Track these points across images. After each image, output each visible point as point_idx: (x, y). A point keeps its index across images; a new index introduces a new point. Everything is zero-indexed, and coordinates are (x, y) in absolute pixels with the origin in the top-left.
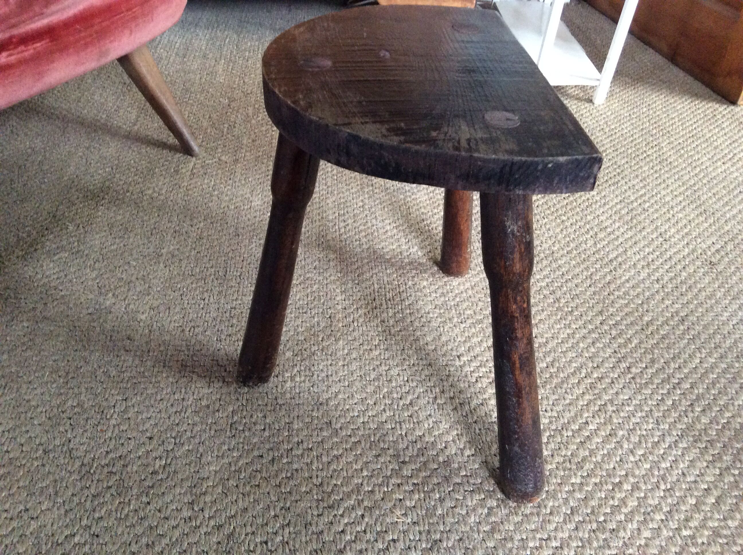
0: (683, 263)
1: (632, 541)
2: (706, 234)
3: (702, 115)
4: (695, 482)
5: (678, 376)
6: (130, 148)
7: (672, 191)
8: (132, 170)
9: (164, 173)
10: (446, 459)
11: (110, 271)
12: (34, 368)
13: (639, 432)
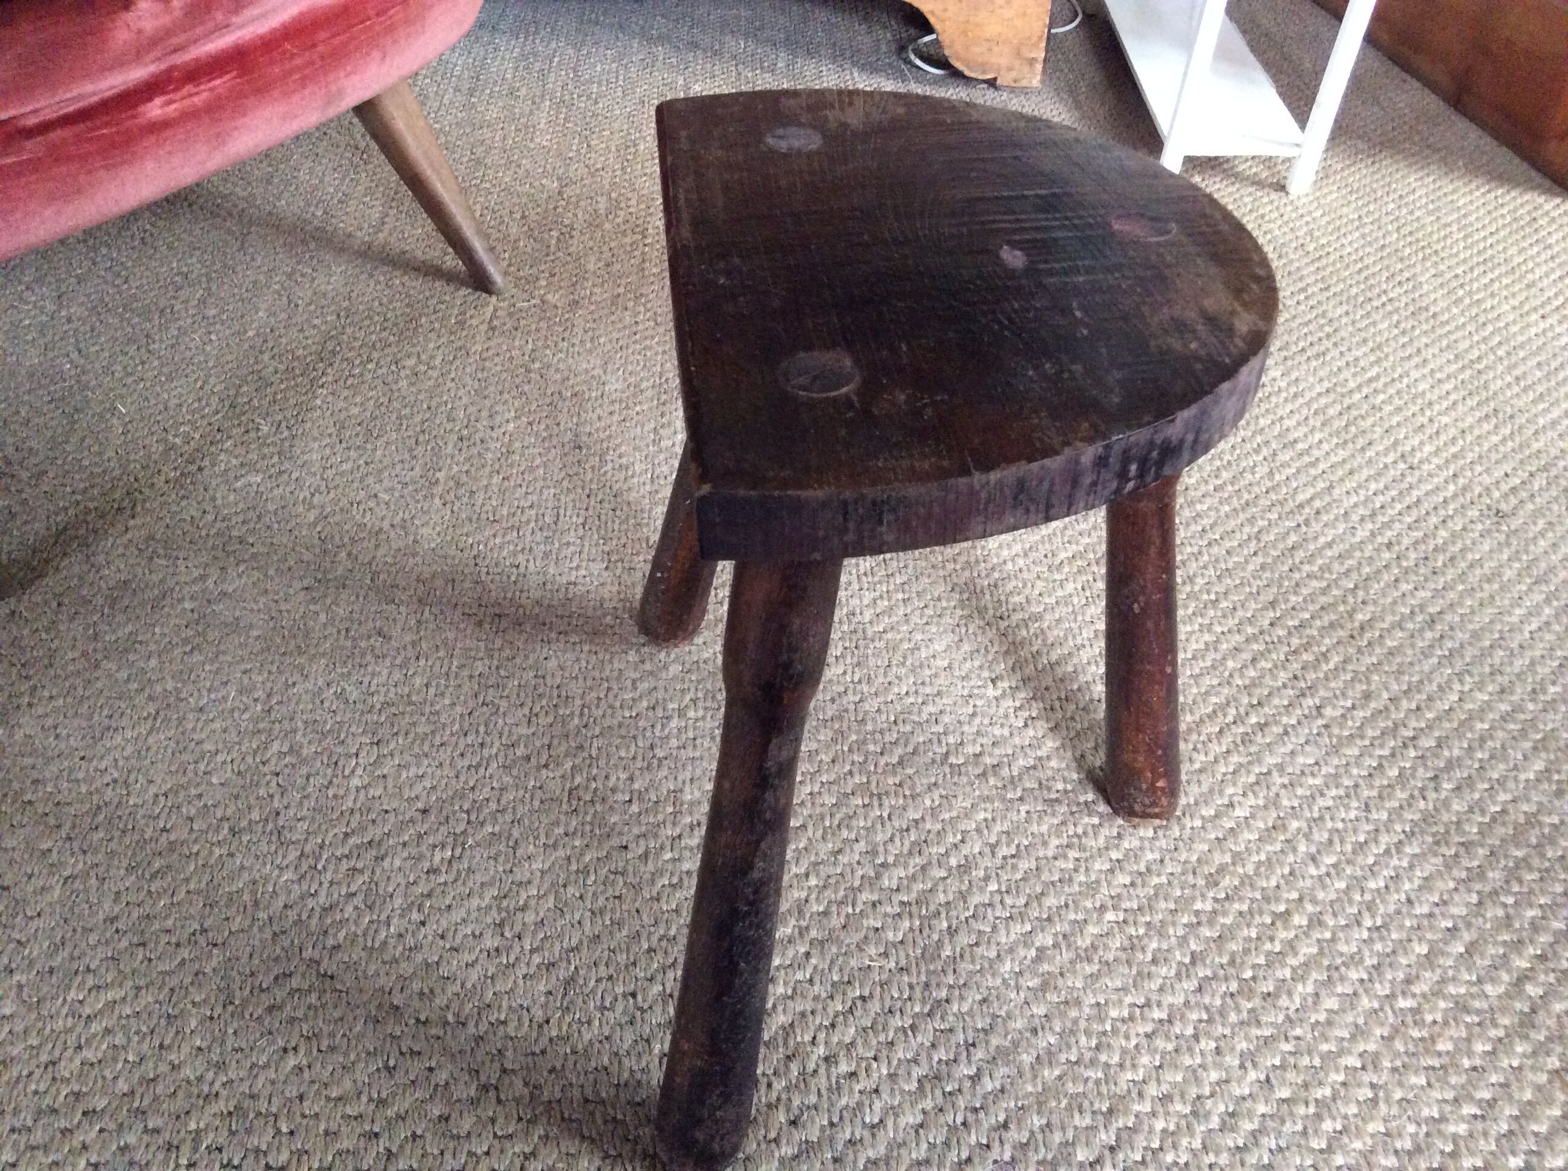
0: (1442, 512)
1: (1301, 1014)
2: (1494, 457)
3: (1508, 219)
4: (1431, 915)
5: (1413, 724)
6: (371, 276)
7: (1432, 371)
8: (376, 318)
9: (437, 325)
10: (963, 862)
11: (342, 510)
12: (208, 684)
13: (1329, 825)
